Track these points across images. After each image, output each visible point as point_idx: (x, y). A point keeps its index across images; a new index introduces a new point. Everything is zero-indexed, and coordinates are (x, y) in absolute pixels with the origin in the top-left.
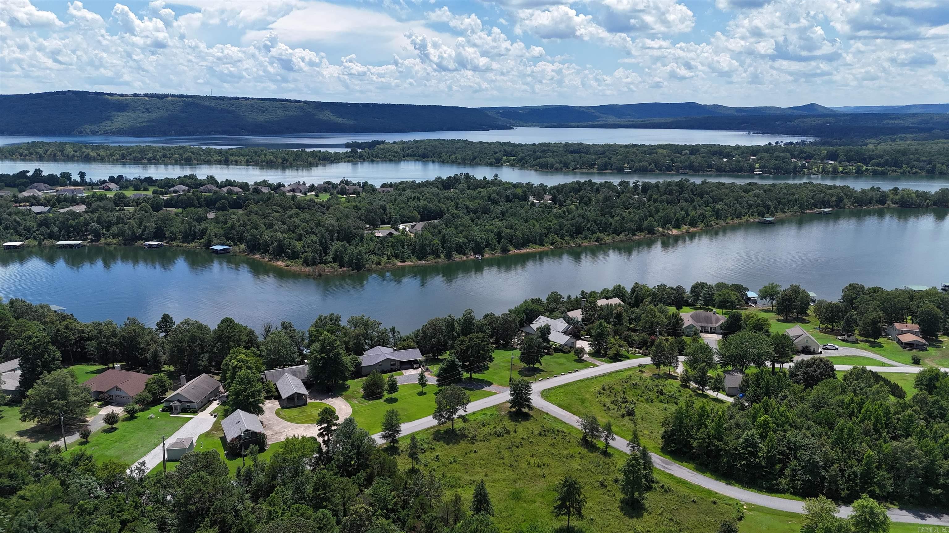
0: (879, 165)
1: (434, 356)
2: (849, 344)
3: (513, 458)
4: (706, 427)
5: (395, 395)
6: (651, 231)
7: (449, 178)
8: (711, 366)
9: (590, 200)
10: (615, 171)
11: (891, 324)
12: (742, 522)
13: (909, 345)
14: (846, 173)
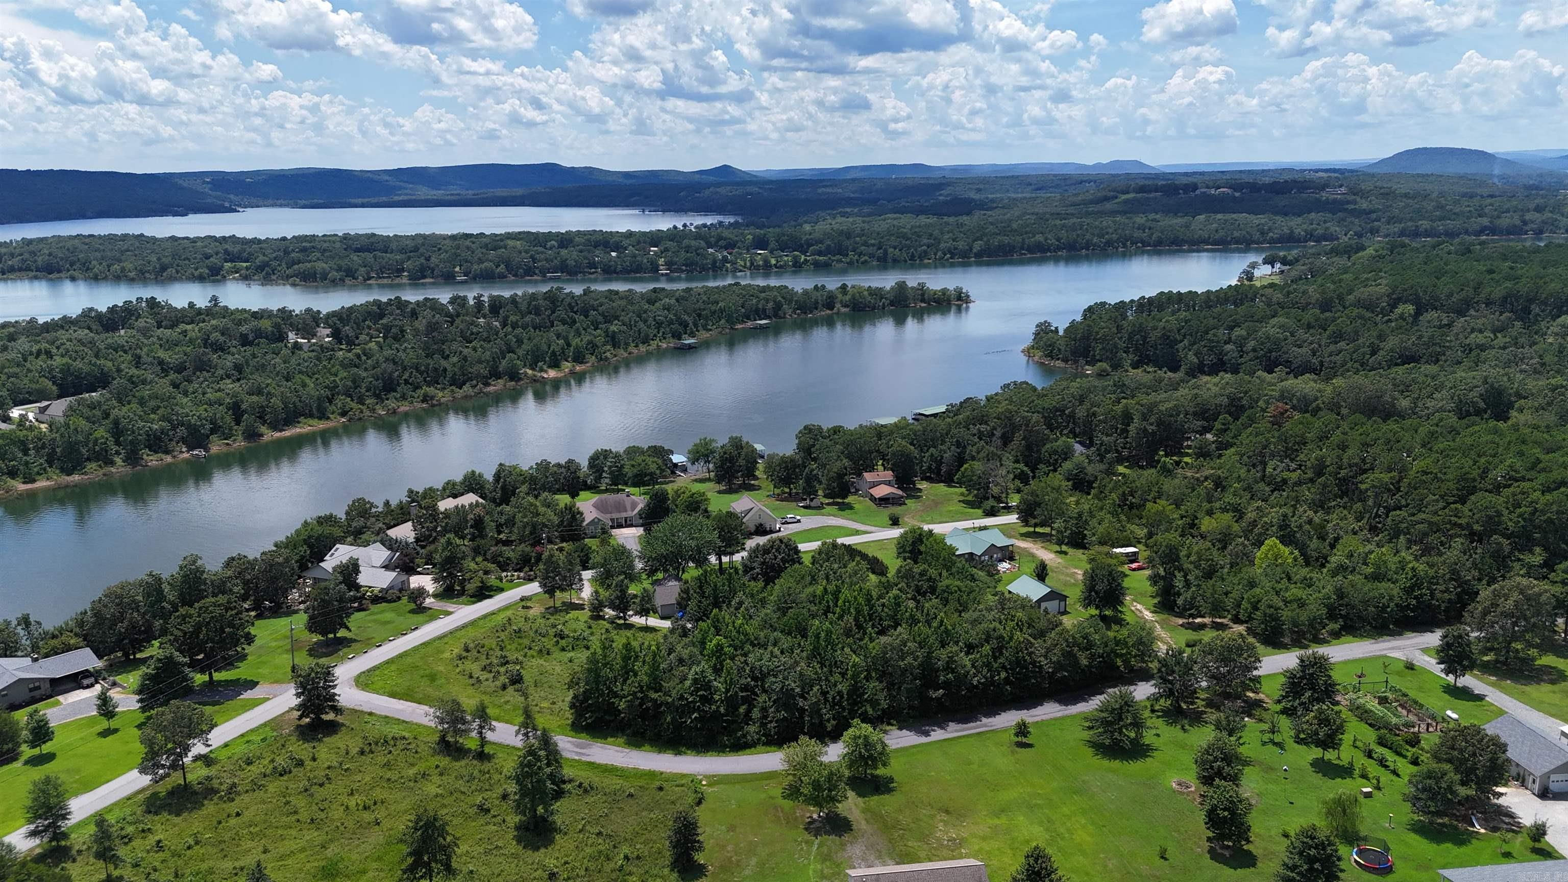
0: (820, 253)
1: (126, 655)
2: (814, 512)
3: (314, 807)
4: (636, 675)
5: (47, 748)
6: (514, 376)
7: (113, 310)
8: (632, 577)
9: (402, 331)
10: (440, 280)
11: (859, 475)
12: (703, 806)
13: (884, 501)
14: (781, 267)
